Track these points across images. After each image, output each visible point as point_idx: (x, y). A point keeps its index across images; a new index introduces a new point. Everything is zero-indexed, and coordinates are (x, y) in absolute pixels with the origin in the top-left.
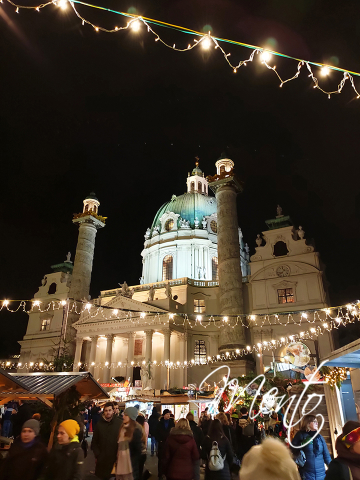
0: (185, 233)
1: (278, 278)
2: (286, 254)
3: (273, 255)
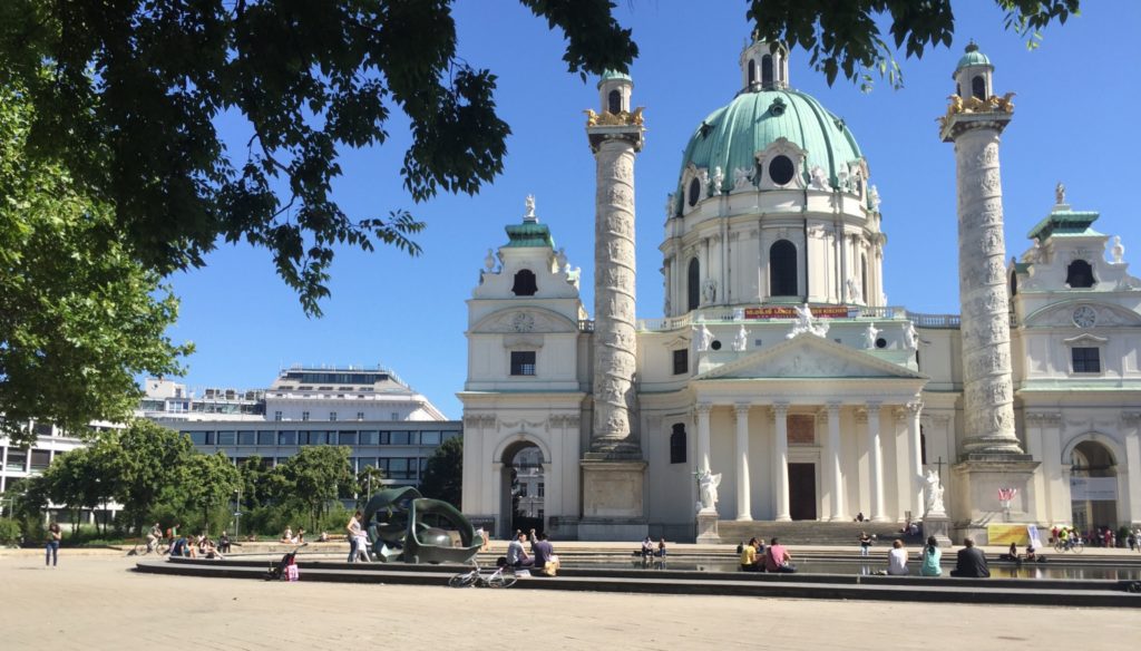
1: (1075, 327)
2: (1090, 286)
3: (1065, 284)
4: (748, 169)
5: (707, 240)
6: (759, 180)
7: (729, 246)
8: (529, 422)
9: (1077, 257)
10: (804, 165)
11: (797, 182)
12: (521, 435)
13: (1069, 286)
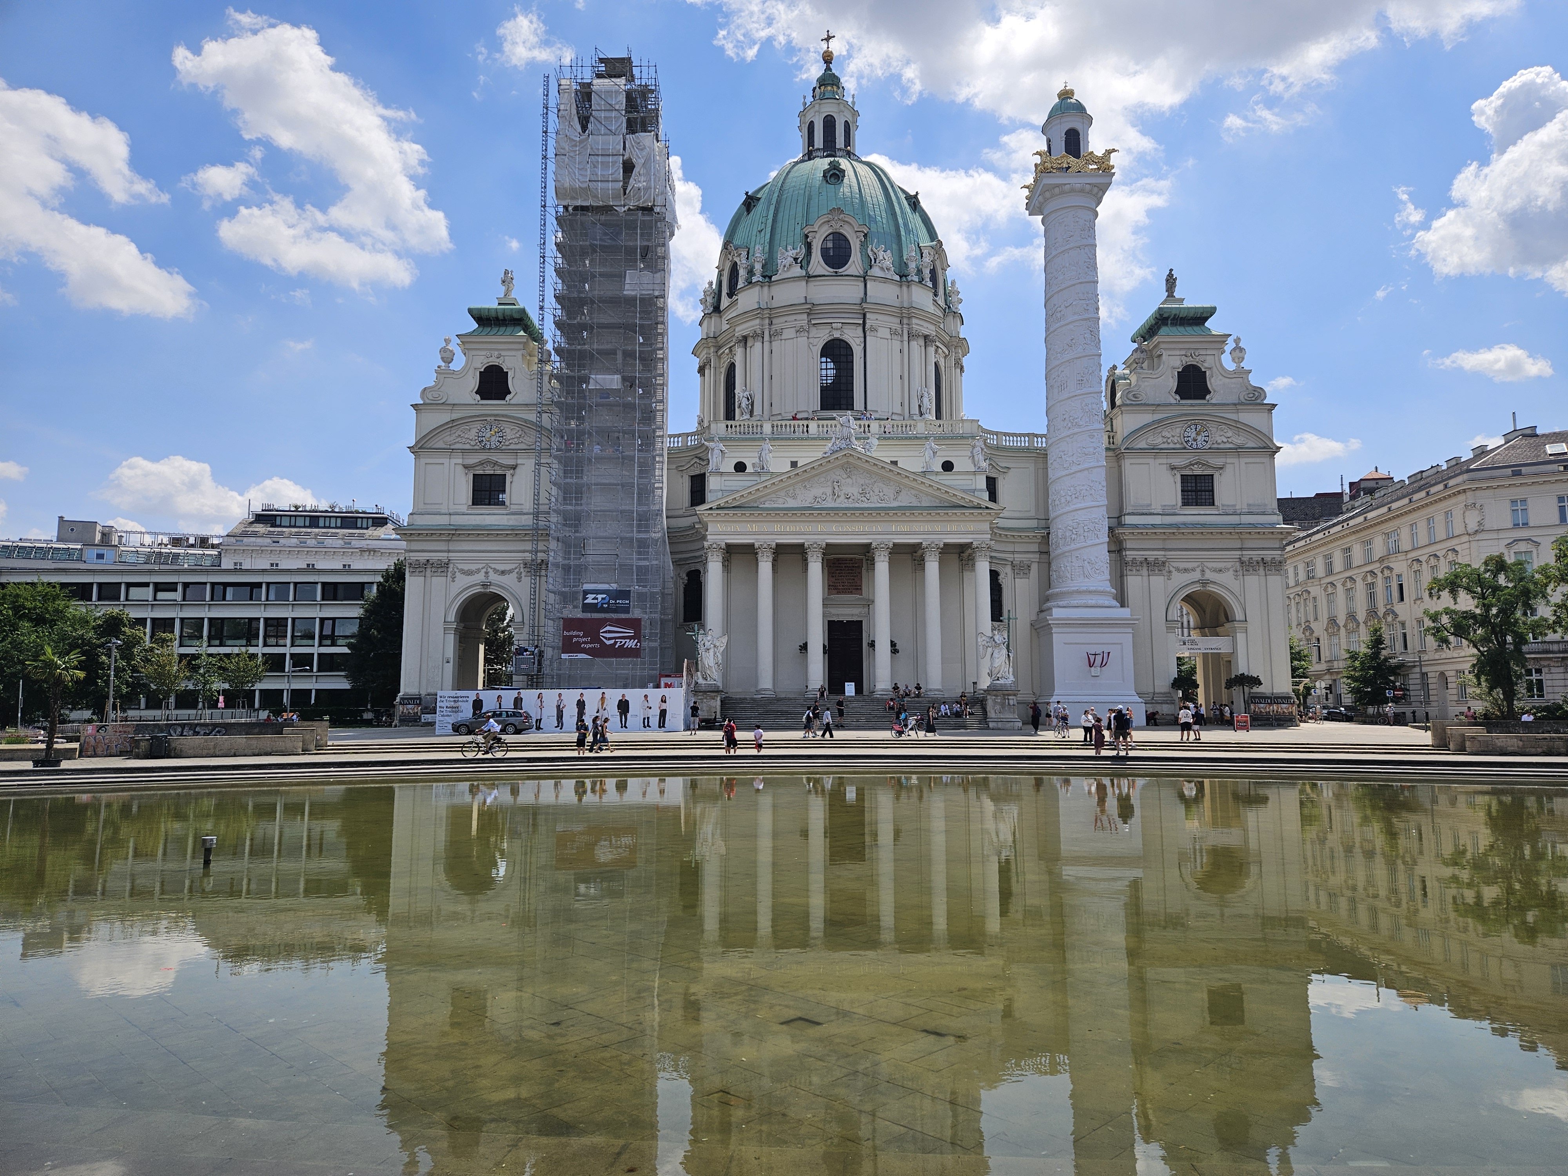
1: (1185, 448)
2: (1204, 399)
3: (1173, 394)
4: (794, 248)
5: (745, 339)
6: (808, 263)
7: (771, 346)
8: (495, 569)
9: (1190, 361)
10: (864, 245)
11: (854, 265)
12: (484, 585)
13: (1178, 397)
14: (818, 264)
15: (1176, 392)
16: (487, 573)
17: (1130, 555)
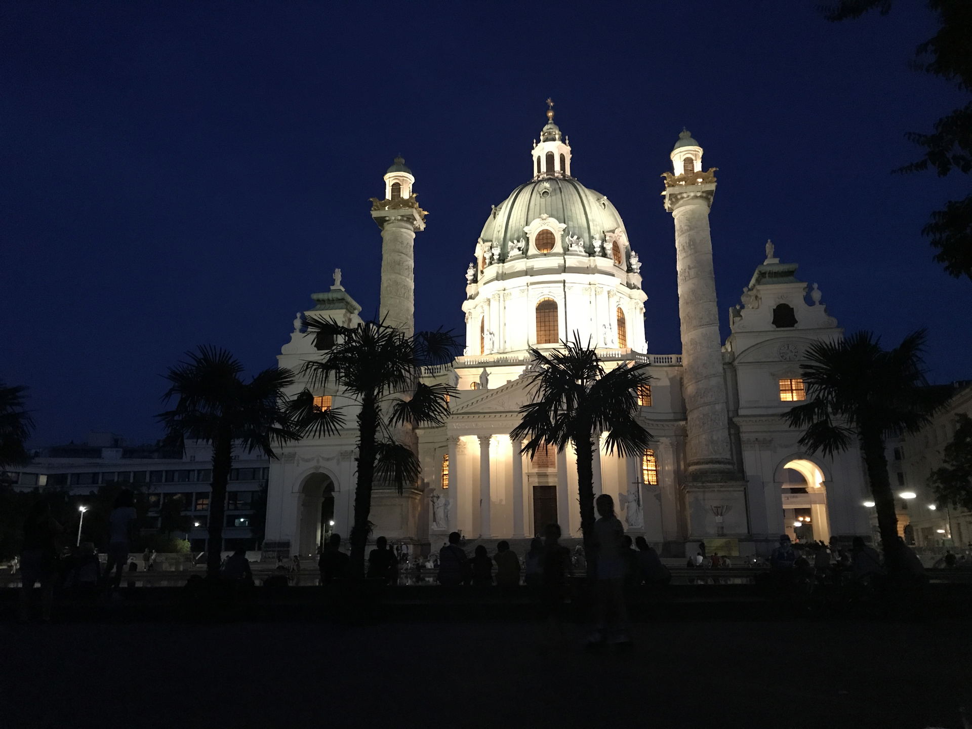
0: (579, 262)
1: (781, 361)
2: (793, 326)
3: (772, 325)
4: (518, 241)
5: (489, 301)
6: (527, 250)
7: (504, 304)
8: (323, 458)
9: (782, 302)
10: (562, 236)
11: (558, 248)
12: (317, 468)
13: (774, 326)
14: (533, 250)
15: (773, 323)
16: (318, 461)
17: (744, 437)
